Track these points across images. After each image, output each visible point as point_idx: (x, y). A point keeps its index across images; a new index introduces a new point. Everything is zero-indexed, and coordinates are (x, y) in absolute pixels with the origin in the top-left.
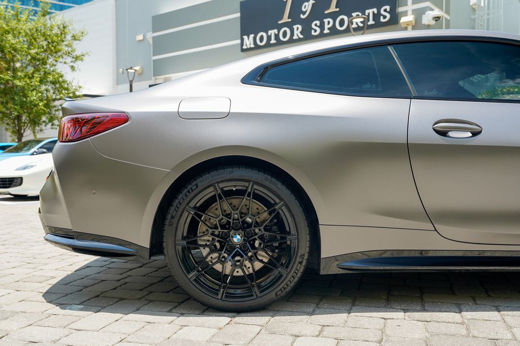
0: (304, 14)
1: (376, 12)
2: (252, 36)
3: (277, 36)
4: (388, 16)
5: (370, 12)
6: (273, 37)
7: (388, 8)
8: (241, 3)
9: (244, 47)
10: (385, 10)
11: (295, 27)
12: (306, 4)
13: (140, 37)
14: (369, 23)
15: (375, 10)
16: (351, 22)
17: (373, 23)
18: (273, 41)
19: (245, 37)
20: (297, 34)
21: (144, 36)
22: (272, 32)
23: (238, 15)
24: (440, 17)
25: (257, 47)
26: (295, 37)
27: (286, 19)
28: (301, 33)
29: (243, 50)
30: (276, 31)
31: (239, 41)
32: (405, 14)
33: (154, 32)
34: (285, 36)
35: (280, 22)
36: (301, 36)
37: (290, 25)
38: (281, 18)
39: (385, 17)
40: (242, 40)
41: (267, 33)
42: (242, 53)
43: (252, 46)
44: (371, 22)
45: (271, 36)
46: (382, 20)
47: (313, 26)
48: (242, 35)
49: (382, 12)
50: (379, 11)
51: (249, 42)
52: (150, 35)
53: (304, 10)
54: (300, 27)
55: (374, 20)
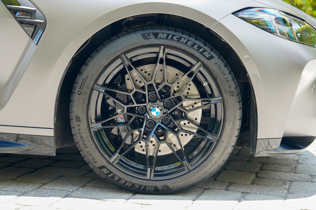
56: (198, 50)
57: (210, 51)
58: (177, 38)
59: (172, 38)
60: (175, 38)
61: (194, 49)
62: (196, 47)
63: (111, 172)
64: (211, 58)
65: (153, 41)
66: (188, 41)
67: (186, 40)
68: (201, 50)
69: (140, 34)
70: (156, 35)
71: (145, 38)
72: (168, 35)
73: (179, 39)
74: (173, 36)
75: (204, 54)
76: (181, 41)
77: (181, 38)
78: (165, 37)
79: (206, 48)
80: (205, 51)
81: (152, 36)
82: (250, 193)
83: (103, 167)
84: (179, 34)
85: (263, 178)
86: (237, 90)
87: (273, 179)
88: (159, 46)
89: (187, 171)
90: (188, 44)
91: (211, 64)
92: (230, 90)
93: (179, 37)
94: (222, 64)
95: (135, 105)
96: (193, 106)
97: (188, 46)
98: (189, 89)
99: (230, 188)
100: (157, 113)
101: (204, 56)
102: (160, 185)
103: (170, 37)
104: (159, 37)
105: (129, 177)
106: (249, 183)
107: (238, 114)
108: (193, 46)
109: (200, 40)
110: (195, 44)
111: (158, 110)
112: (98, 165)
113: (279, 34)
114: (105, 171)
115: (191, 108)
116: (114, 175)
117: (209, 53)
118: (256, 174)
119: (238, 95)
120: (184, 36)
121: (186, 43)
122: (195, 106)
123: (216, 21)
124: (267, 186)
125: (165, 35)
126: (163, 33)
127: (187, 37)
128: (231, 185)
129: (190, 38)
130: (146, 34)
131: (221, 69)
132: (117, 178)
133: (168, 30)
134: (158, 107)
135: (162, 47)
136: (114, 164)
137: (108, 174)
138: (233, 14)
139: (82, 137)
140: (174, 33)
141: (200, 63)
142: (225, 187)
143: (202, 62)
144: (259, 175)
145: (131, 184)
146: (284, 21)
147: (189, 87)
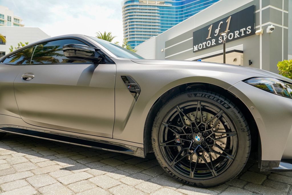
0: (216, 34)
1: (245, 30)
2: (197, 46)
3: (206, 45)
4: (250, 31)
5: (242, 30)
6: (204, 45)
7: (250, 27)
8: (193, 33)
9: (194, 51)
10: (249, 29)
11: (212, 40)
12: (217, 30)
13: (162, 50)
14: (242, 35)
15: (244, 29)
16: (234, 36)
17: (244, 35)
18: (204, 47)
19: (195, 46)
20: (214, 43)
21: (164, 50)
22: (204, 43)
23: (192, 38)
24: (274, 28)
25: (199, 50)
26: (213, 45)
27: (209, 37)
28: (215, 42)
29: (194, 52)
30: (205, 43)
31: (192, 48)
32: (259, 29)
33: (165, 48)
34: (209, 44)
35: (207, 39)
36: (215, 44)
37: (210, 40)
38: (207, 37)
39: (249, 31)
40: (194, 47)
41: (202, 44)
42: (194, 53)
43: (197, 50)
44: (243, 34)
45: (203, 45)
46: (247, 33)
47: (219, 39)
48: (194, 46)
49: (248, 29)
50: (246, 29)
51: (196, 48)
52: (165, 49)
53: (216, 32)
54: (214, 40)
55: (244, 34)
56: (220, 103)
57: (228, 104)
58: (207, 96)
59: (205, 96)
60: (206, 96)
61: (218, 103)
62: (219, 101)
63: (170, 171)
64: (229, 107)
65: (193, 98)
66: (215, 97)
67: (213, 97)
68: (222, 103)
69: (186, 95)
70: (195, 95)
71: (189, 97)
72: (203, 94)
73: (209, 97)
74: (206, 95)
75: (224, 105)
76: (210, 98)
77: (210, 96)
78: (200, 96)
79: (226, 102)
80: (225, 103)
81: (193, 95)
82: (258, 193)
83: (166, 168)
84: (209, 94)
85: (272, 180)
86: (247, 128)
87: (278, 182)
88: (197, 101)
89: (214, 176)
90: (214, 99)
91: (229, 111)
92: (242, 128)
93: (209, 96)
94: (236, 112)
95: (185, 134)
96: (221, 136)
97: (214, 101)
98: (219, 126)
99: (245, 187)
100: (198, 139)
101: (224, 106)
102: (197, 182)
103: (203, 96)
104: (197, 96)
105: (180, 175)
106: (260, 183)
107: (248, 143)
108: (217, 101)
109: (222, 97)
110: (219, 99)
111: (199, 137)
112: (164, 166)
113: (276, 93)
114: (167, 170)
115: (220, 137)
116: (172, 173)
117: (228, 105)
118: (267, 176)
119: (248, 131)
120: (212, 95)
121: (213, 99)
122: (223, 136)
123: (231, 85)
124: (272, 187)
125: (201, 95)
126: (200, 94)
127: (214, 95)
128: (247, 184)
129: (216, 96)
130: (190, 95)
131: (235, 115)
132: (173, 175)
133: (203, 91)
134: (199, 136)
135: (199, 102)
136: (172, 167)
137: (169, 172)
138: (242, 81)
139: (156, 150)
140: (206, 93)
141: (222, 111)
142: (242, 186)
143: (223, 111)
144: (269, 177)
145: (181, 179)
146: (281, 86)
147: (219, 124)
